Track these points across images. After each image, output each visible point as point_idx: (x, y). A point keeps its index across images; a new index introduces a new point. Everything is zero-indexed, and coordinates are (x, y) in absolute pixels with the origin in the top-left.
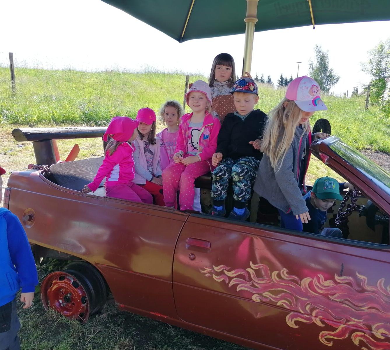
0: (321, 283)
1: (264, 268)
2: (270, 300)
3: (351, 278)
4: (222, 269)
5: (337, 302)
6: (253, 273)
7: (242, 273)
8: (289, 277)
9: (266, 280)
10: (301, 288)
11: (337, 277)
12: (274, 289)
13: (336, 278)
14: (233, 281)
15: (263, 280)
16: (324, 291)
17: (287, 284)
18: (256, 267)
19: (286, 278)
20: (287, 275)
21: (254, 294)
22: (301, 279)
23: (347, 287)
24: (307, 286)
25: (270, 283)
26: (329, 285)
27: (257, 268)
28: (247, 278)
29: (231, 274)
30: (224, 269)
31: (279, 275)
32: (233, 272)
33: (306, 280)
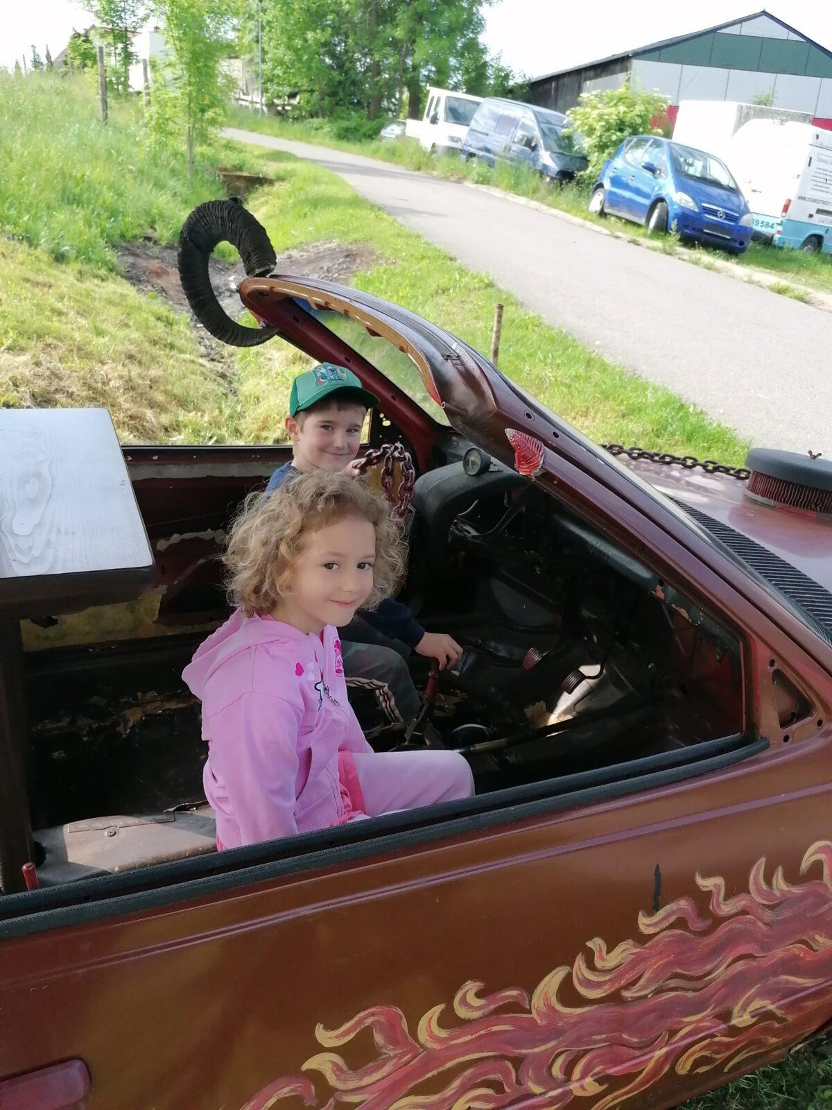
0: (599, 964)
1: (382, 1019)
3: (682, 904)
5: (645, 997)
6: (336, 1065)
7: (286, 1092)
8: (488, 1005)
9: (395, 1057)
10: (532, 1020)
11: (643, 922)
12: (429, 1075)
13: (640, 926)
15: (381, 1067)
16: (606, 987)
17: (484, 1032)
18: (345, 1034)
19: (477, 1015)
20: (481, 1002)
22: (532, 990)
23: (673, 936)
24: (554, 1001)
25: (414, 1061)
26: (623, 959)
27: (350, 1038)
28: (310, 1099)
31: (449, 1020)
33: (549, 981)
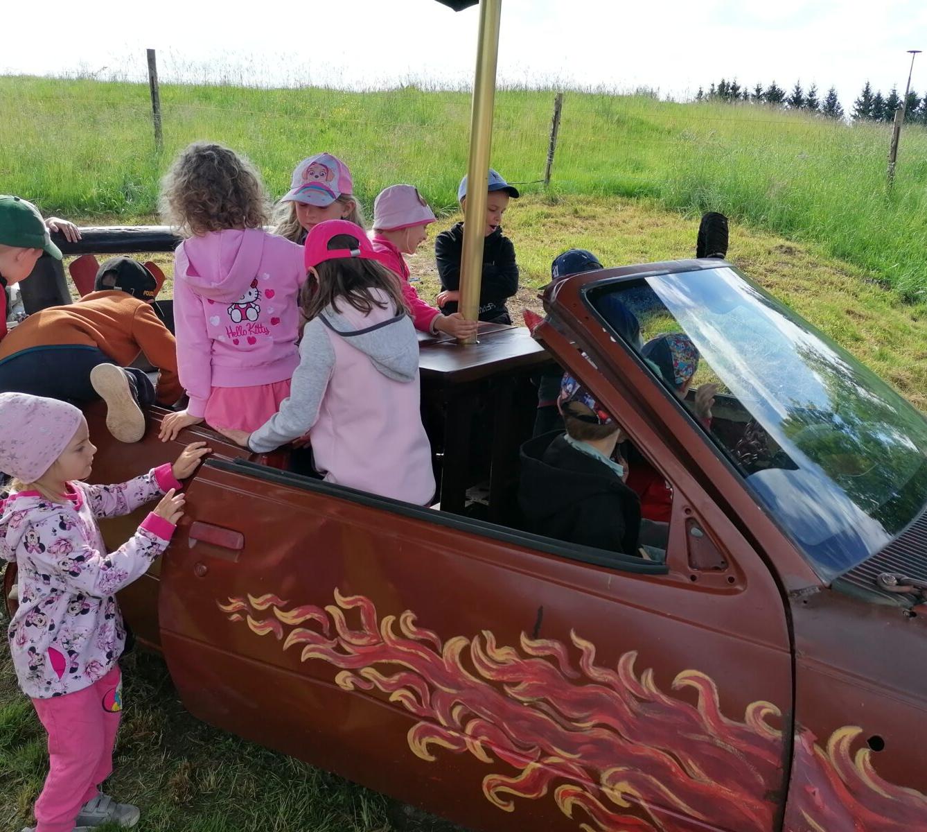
0: (489, 652)
1: (366, 606)
2: (376, 687)
3: (557, 646)
4: (271, 603)
5: (522, 702)
6: (341, 619)
7: (316, 616)
8: (418, 634)
9: (369, 636)
10: (442, 663)
11: (524, 640)
12: (384, 661)
13: (522, 642)
14: (294, 634)
15: (362, 637)
16: (493, 674)
17: (413, 651)
18: (348, 603)
19: (411, 636)
20: (413, 629)
21: (342, 669)
22: (444, 641)
23: (546, 666)
24: (457, 659)
25: (378, 646)
26: (506, 659)
27: (350, 607)
28: (326, 631)
29: (289, 618)
30: (272, 605)
31: (396, 628)
32: (294, 612)
33: (455, 642)
